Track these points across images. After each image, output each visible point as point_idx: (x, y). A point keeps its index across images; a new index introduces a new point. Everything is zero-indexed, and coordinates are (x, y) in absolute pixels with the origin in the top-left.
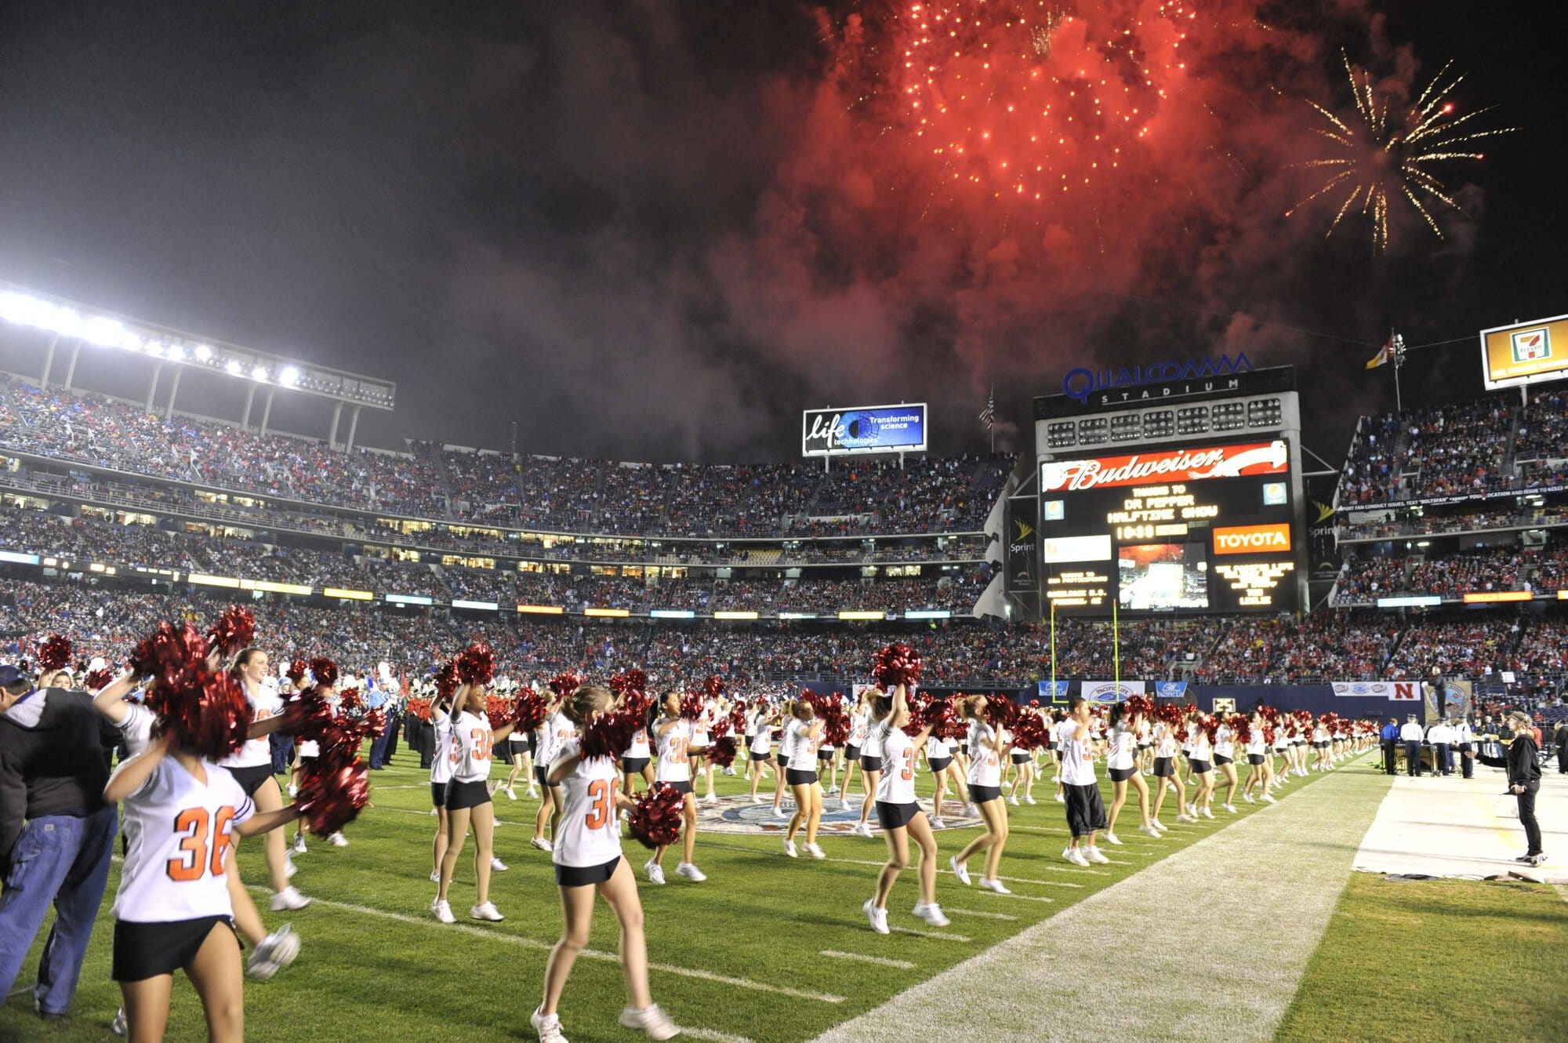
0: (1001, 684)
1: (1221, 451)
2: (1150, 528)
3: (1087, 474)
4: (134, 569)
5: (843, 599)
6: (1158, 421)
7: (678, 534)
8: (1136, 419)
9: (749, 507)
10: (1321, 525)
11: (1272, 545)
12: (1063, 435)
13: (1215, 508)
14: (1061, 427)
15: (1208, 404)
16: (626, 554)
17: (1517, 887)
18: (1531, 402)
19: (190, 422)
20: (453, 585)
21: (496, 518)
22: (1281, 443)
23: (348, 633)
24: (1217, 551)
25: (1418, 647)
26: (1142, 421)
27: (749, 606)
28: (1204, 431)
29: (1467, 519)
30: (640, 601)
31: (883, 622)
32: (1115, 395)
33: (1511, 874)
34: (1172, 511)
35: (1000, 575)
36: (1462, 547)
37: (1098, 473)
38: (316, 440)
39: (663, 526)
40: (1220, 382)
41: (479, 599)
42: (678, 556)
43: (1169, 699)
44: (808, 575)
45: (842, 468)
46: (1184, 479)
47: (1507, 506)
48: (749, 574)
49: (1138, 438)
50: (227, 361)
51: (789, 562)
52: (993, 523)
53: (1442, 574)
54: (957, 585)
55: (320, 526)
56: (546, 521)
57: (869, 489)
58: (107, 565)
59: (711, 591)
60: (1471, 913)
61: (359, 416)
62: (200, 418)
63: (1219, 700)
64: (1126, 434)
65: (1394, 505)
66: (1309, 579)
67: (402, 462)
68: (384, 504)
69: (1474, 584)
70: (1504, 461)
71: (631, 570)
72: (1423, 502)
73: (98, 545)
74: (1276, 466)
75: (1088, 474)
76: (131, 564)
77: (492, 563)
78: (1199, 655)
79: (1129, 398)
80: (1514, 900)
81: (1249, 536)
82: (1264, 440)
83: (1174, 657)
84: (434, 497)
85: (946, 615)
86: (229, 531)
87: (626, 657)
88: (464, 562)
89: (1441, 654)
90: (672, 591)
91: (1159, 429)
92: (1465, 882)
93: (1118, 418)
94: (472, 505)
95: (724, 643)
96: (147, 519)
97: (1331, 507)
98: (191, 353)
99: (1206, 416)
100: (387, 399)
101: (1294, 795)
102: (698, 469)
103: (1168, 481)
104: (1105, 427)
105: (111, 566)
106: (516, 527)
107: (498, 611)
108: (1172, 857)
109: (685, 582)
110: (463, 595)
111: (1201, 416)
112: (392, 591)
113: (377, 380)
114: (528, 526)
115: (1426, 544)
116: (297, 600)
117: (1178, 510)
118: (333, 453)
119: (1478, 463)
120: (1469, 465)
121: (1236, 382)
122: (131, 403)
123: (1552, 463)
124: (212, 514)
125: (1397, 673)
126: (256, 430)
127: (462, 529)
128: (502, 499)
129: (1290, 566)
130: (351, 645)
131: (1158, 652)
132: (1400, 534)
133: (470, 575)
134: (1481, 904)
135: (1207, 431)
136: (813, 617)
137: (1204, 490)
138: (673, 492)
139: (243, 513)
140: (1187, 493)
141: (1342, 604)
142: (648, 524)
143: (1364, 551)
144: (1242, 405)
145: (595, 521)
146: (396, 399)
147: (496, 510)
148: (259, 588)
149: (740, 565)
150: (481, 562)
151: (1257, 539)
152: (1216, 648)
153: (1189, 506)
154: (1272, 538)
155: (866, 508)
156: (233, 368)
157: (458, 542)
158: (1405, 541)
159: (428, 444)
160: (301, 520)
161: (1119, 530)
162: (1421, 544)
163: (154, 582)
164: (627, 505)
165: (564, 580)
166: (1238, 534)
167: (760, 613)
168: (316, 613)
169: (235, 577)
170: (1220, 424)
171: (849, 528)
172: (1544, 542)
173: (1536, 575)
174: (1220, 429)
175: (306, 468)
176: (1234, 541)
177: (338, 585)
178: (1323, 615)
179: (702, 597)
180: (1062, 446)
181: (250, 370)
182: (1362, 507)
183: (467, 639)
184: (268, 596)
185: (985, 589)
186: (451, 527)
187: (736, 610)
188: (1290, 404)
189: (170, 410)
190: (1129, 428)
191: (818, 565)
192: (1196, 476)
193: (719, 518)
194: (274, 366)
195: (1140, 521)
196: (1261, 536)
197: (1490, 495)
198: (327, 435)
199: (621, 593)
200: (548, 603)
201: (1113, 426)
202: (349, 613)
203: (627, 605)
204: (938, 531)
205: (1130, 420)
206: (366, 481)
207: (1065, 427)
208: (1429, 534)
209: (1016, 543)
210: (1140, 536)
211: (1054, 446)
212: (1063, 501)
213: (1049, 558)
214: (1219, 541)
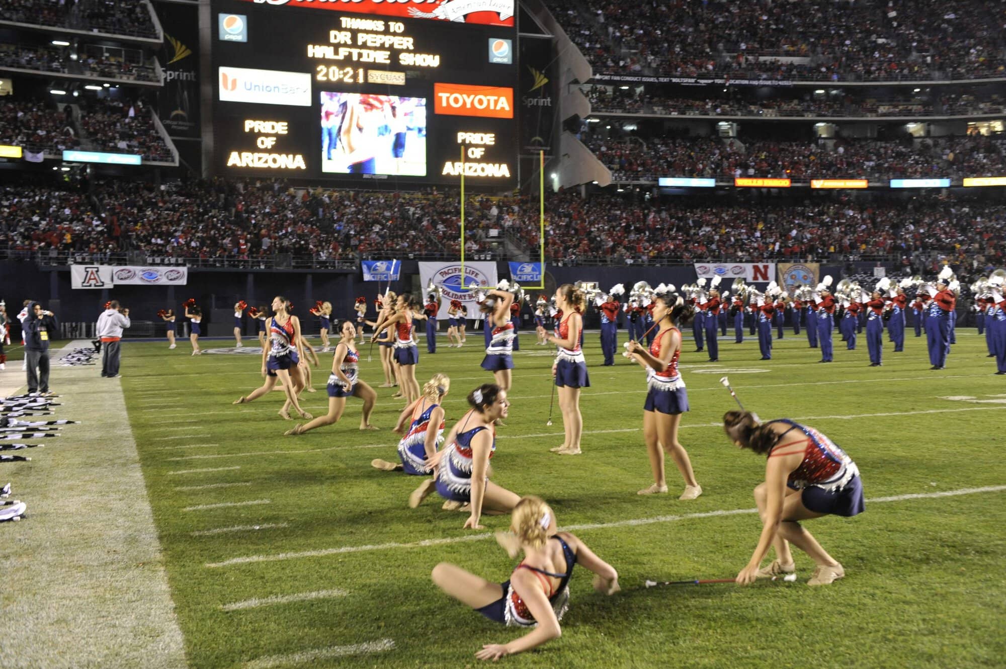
2: (360, 71)
10: (536, 94)
11: (495, 110)
13: (437, 58)
24: (438, 111)
34: (388, 53)
46: (403, 15)
65: (648, 80)
66: (521, 153)
74: (503, 17)
81: (472, 97)
103: (385, 13)
117: (394, 54)
137: (426, 33)
140: (403, 34)
151: (481, 102)
153: (408, 51)
154: (496, 102)
161: (321, 68)
176: (456, 100)
192: (419, 14)
195: (348, 61)
196: (485, 99)
209: (167, 68)
210: (348, 80)
212: (244, 17)
213: (226, 95)
214: (441, 98)
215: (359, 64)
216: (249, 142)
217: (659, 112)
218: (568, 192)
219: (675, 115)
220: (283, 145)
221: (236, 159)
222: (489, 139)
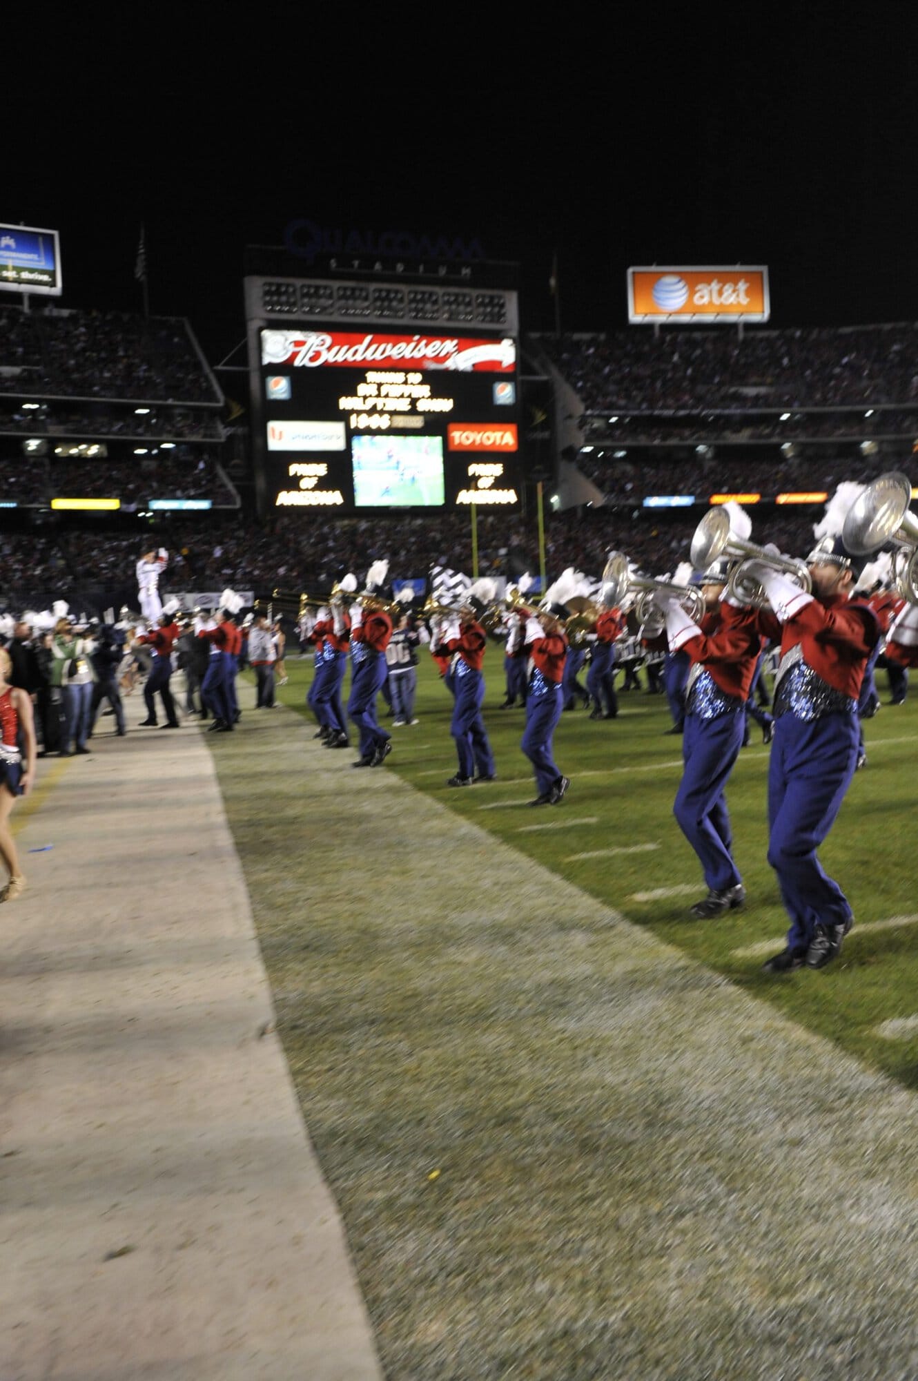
1: (455, 342)
2: (386, 416)
3: (315, 348)
6: (388, 299)
8: (365, 293)
11: (501, 444)
12: (284, 298)
13: (451, 401)
14: (278, 289)
15: (439, 290)
22: (509, 341)
26: (371, 297)
28: (436, 318)
32: (345, 260)
34: (409, 400)
37: (329, 349)
46: (420, 367)
49: (367, 315)
64: (355, 309)
74: (506, 364)
75: (317, 349)
79: (360, 266)
81: (481, 434)
82: (494, 337)
91: (390, 308)
93: (345, 289)
99: (436, 302)
103: (403, 367)
104: (331, 296)
111: (431, 301)
117: (414, 402)
121: (468, 271)
136: (12, 506)
137: (440, 381)
140: (422, 383)
144: (470, 296)
151: (489, 438)
153: (425, 397)
154: (502, 437)
161: (353, 418)
170: (450, 314)
174: (452, 319)
176: (467, 438)
180: (281, 311)
188: (511, 304)
190: (358, 302)
192: (432, 366)
195: (375, 409)
196: (492, 435)
201: (340, 297)
205: (358, 293)
209: (227, 425)
210: (374, 427)
211: (272, 311)
212: (288, 378)
213: (274, 444)
214: (453, 437)
215: (382, 412)
216: (293, 484)
217: (643, 441)
218: (568, 514)
219: (657, 442)
220: (323, 484)
221: (285, 498)
222: (497, 469)
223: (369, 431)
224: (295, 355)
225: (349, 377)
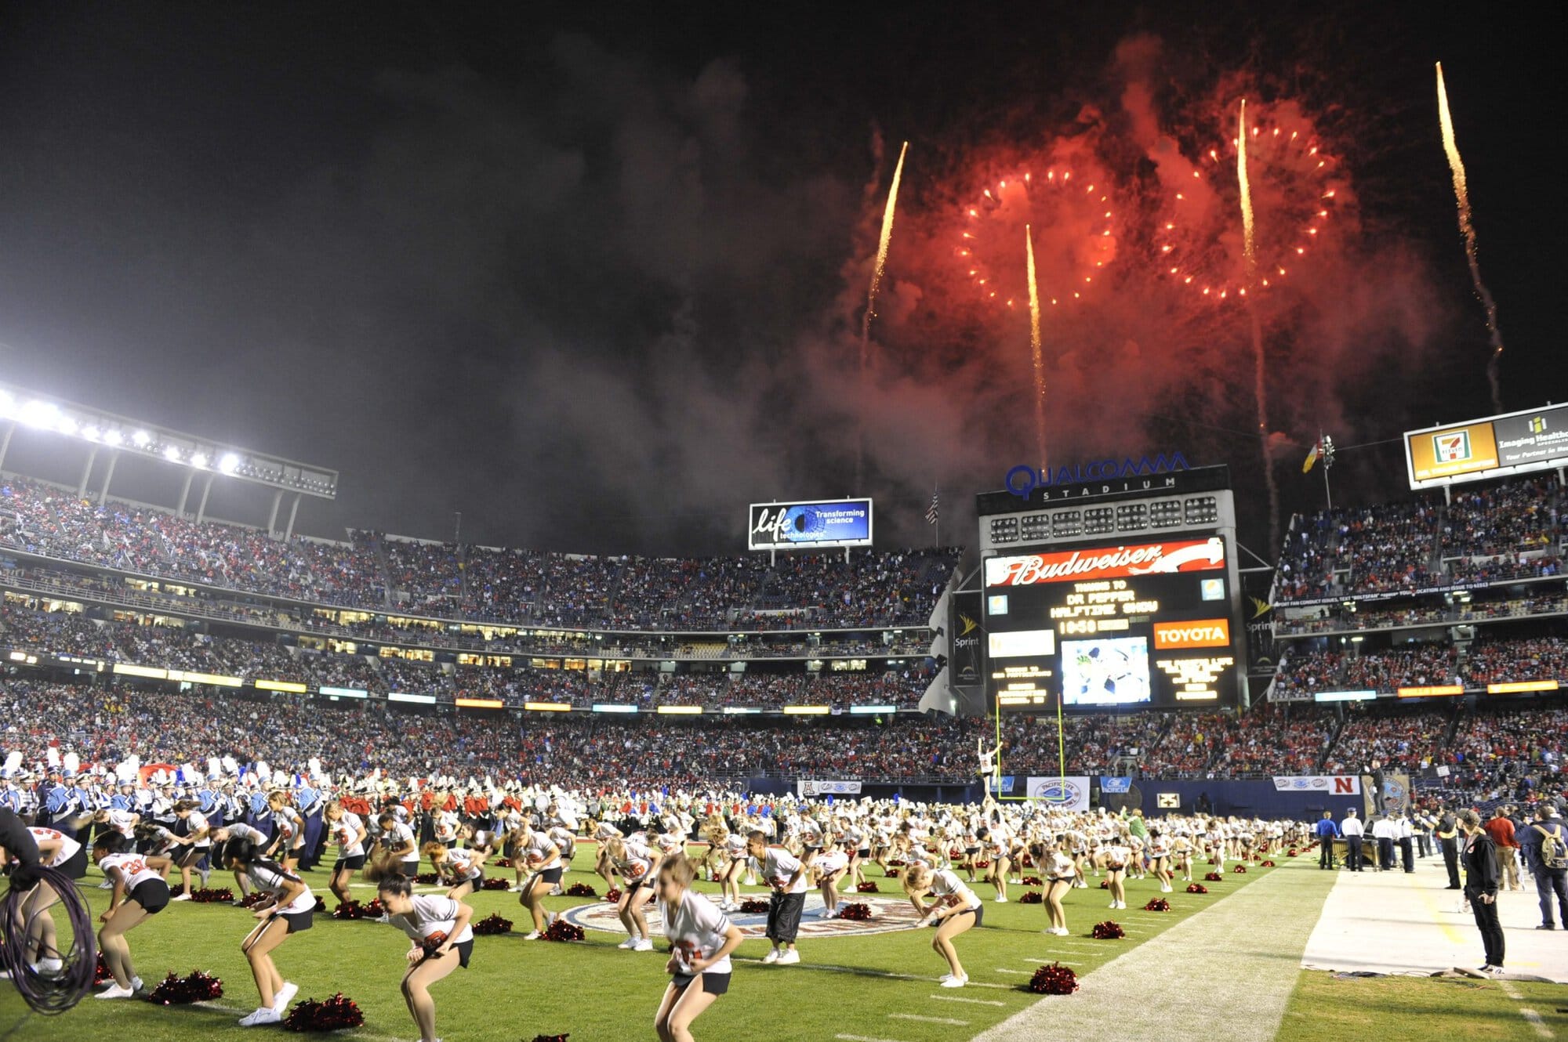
0: (947, 779)
1: (1159, 547)
2: (1092, 623)
3: (1029, 569)
4: (57, 658)
5: (788, 693)
6: (1098, 518)
7: (622, 627)
8: (1077, 516)
9: (693, 601)
10: (1257, 621)
11: (1211, 640)
12: (1006, 531)
13: (1156, 603)
14: (1003, 523)
15: (1147, 502)
16: (568, 647)
17: (1463, 983)
18: (1454, 501)
19: (124, 508)
20: (390, 677)
21: (437, 609)
22: (1217, 540)
23: (279, 726)
24: (1158, 646)
25: (1356, 741)
26: (1082, 518)
27: (694, 700)
28: (1143, 528)
29: (1398, 614)
30: (582, 695)
31: (829, 715)
32: (1055, 491)
33: (1456, 970)
34: (1114, 606)
35: (946, 669)
36: (1395, 642)
37: (1041, 568)
38: (254, 528)
39: (606, 619)
40: (1157, 480)
41: (417, 693)
42: (622, 648)
43: (1115, 794)
44: (753, 669)
45: (788, 563)
46: (1125, 575)
47: (1436, 602)
48: (694, 668)
49: (1078, 534)
50: (165, 447)
51: (734, 656)
52: (938, 617)
53: (1376, 669)
54: (902, 680)
55: (254, 616)
56: (487, 612)
57: (815, 582)
58: (29, 653)
59: (655, 685)
60: (1419, 1011)
61: (299, 505)
62: (134, 504)
63: (1163, 795)
64: (1067, 530)
65: (1328, 601)
66: (1248, 674)
67: (341, 552)
68: (321, 594)
69: (1408, 679)
70: (1431, 558)
71: (574, 663)
72: (1355, 598)
73: (19, 633)
74: (1213, 562)
75: (1031, 569)
76: (54, 653)
77: (431, 655)
78: (1143, 750)
79: (1069, 495)
80: (1463, 997)
81: (1189, 631)
82: (1201, 536)
83: (1118, 752)
84: (373, 587)
85: (890, 709)
86: (159, 620)
87: (567, 753)
88: (402, 654)
89: (1378, 748)
90: (615, 685)
91: (1099, 525)
92: (1412, 979)
93: (1060, 514)
94: (412, 596)
95: (667, 738)
96: (73, 607)
97: (1267, 603)
98: (129, 439)
99: (1144, 513)
100: (329, 488)
101: (1241, 891)
102: (643, 562)
103: (1108, 576)
104: (1047, 523)
105: (33, 655)
106: (458, 618)
107: (436, 705)
108: (1123, 957)
109: (628, 676)
110: (400, 688)
111: (1139, 513)
112: (326, 683)
113: (320, 468)
114: (469, 618)
115: (1360, 639)
116: (226, 691)
117: (1119, 605)
118: (270, 541)
119: (1407, 560)
120: (1397, 562)
121: (1172, 481)
122: (63, 487)
123: (1478, 560)
124: (142, 603)
125: (1337, 767)
126: (192, 517)
127: (401, 620)
128: (444, 590)
129: (1229, 661)
130: (282, 739)
131: (1101, 747)
132: (1335, 629)
133: (408, 668)
134: (1429, 1001)
135: (1145, 528)
136: (758, 711)
137: (1145, 585)
138: (617, 585)
139: (174, 602)
140: (1125, 589)
141: (1281, 699)
142: (591, 617)
143: (1302, 646)
144: (1179, 502)
145: (538, 613)
146: (338, 488)
147: (437, 601)
148: (188, 679)
149: (685, 659)
150: (419, 654)
151: (1197, 634)
152: (1159, 743)
153: (1130, 601)
154: (1211, 633)
155: (810, 601)
156: (172, 454)
157: (397, 633)
158: (1339, 637)
159: (369, 534)
160: (235, 609)
161: (1062, 625)
162: (1355, 640)
163: (77, 672)
164: (571, 597)
165: (507, 673)
166: (1178, 629)
167: (704, 708)
168: (245, 706)
169: (163, 667)
170: (1159, 521)
171: (794, 621)
172: (1473, 636)
173: (1466, 669)
174: (1159, 526)
175: (242, 556)
176: (1174, 636)
177: (270, 677)
178: (1262, 710)
179: (646, 690)
180: (1005, 541)
181: (190, 456)
182: (1297, 603)
183: (403, 734)
184: (196, 688)
185: (930, 683)
186: (390, 619)
187: (680, 704)
188: (1225, 502)
189: (104, 496)
190: (1070, 524)
191: (763, 659)
192: (1136, 572)
193: (665, 611)
194: (214, 453)
195: (1082, 616)
196: (1201, 631)
197: (1419, 591)
198: (265, 524)
199: (563, 686)
200: (487, 696)
201: (1055, 522)
202: (280, 707)
203: (569, 699)
204: (883, 626)
205: (1071, 516)
206: (304, 570)
207: (1007, 523)
208: (1362, 629)
209: (961, 637)
210: (1083, 631)
211: (997, 542)
212: (1006, 596)
213: (993, 653)
214: (1160, 635)
215: (1090, 617)
221: (1001, 699)
223: (1078, 637)
224: (1012, 576)
225: (1058, 591)
